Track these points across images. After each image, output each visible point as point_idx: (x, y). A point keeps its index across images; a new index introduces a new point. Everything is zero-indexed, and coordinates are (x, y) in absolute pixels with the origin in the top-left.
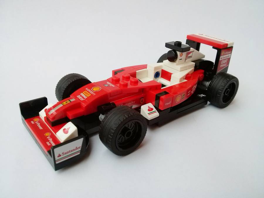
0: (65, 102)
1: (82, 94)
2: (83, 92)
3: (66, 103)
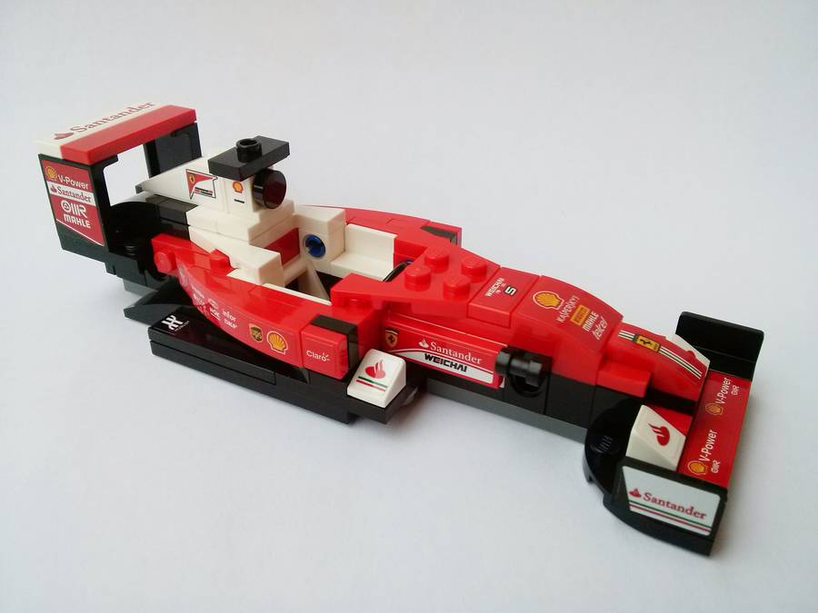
0: (648, 346)
1: (587, 327)
2: (579, 324)
3: (649, 343)
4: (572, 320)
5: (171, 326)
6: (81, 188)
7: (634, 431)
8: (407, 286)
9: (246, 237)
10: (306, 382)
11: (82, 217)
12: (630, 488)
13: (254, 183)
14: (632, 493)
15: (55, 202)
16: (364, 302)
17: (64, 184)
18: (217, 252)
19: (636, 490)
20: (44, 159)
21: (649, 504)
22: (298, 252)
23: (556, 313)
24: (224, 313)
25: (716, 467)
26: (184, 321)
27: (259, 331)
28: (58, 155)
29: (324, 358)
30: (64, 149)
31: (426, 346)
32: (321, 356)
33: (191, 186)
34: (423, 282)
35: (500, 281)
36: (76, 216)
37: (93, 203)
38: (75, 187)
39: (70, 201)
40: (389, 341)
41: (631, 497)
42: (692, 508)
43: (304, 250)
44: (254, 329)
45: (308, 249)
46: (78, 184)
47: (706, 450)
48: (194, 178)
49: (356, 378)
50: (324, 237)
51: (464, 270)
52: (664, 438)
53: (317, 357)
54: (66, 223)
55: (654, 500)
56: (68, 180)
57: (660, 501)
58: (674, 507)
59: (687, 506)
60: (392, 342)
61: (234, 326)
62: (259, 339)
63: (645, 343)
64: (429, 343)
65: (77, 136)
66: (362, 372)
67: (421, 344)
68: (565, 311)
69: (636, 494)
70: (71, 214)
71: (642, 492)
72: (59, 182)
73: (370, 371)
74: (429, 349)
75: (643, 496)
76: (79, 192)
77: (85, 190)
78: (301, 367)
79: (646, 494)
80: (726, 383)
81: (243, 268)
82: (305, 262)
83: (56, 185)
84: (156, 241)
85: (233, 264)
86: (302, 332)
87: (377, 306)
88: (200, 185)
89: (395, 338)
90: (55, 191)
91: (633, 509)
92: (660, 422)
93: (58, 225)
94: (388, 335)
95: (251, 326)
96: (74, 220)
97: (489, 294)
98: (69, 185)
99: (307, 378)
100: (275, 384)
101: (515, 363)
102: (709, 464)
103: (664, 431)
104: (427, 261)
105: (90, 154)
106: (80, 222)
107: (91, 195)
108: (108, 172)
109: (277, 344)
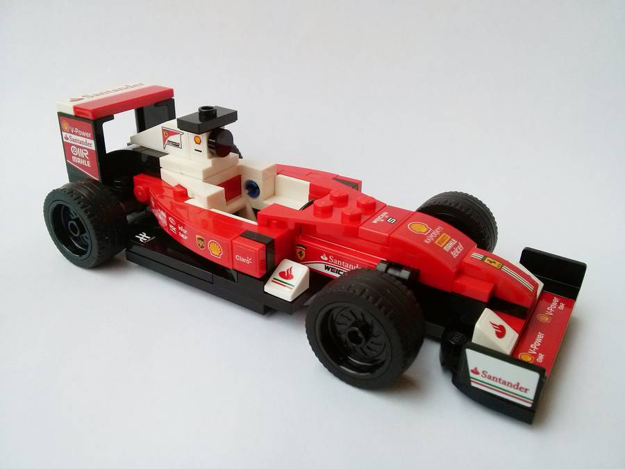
0: (493, 264)
1: (447, 248)
2: (441, 246)
3: (494, 262)
4: (436, 242)
5: (141, 239)
6: (86, 137)
7: (478, 325)
8: (315, 214)
9: (201, 177)
10: (235, 281)
11: (85, 158)
12: (471, 367)
13: (210, 137)
14: (472, 371)
15: (67, 147)
16: (282, 223)
17: (74, 133)
18: (179, 186)
19: (476, 368)
20: (62, 116)
21: (486, 380)
22: (240, 193)
23: (425, 237)
24: (179, 228)
25: (541, 358)
26: (151, 237)
27: (203, 240)
28: (72, 112)
29: (248, 261)
30: (75, 108)
31: (326, 259)
32: (246, 260)
33: (165, 140)
34: (327, 211)
35: (384, 214)
36: (81, 158)
37: (93, 148)
38: (82, 136)
39: (77, 147)
40: (298, 255)
41: (472, 375)
42: (518, 384)
43: (245, 192)
44: (199, 239)
45: (247, 191)
46: (84, 134)
47: (534, 346)
48: (167, 133)
49: (271, 279)
50: (259, 182)
51: (359, 205)
52: (501, 333)
53: (243, 260)
54: (73, 163)
55: (490, 377)
56: (77, 130)
57: (494, 378)
58: (504, 383)
59: (514, 382)
60: (301, 255)
61: (186, 238)
62: (202, 247)
63: (491, 262)
64: (328, 256)
65: (86, 100)
66: (276, 275)
67: (322, 257)
68: (431, 236)
69: (476, 372)
70: (77, 156)
71: (480, 370)
72: (70, 132)
73: (282, 274)
74: (327, 261)
75: (481, 373)
76: (83, 139)
77: (89, 138)
78: (231, 268)
79: (483, 372)
80: (556, 300)
81: (196, 197)
82: (244, 200)
83: (68, 135)
84: (137, 178)
85: (189, 195)
86: (234, 241)
87: (291, 227)
88: (172, 138)
89: (304, 252)
90: (67, 139)
91: (473, 384)
92: (499, 321)
93: (68, 165)
94: (298, 251)
95: (198, 236)
96: (80, 161)
97: (375, 222)
98: (78, 134)
99: (236, 278)
100: (213, 283)
101: (391, 271)
102: (536, 356)
103: (501, 328)
104: (332, 198)
105: (94, 112)
106: (83, 162)
107: (92, 142)
108: (106, 126)
109: (214, 251)
